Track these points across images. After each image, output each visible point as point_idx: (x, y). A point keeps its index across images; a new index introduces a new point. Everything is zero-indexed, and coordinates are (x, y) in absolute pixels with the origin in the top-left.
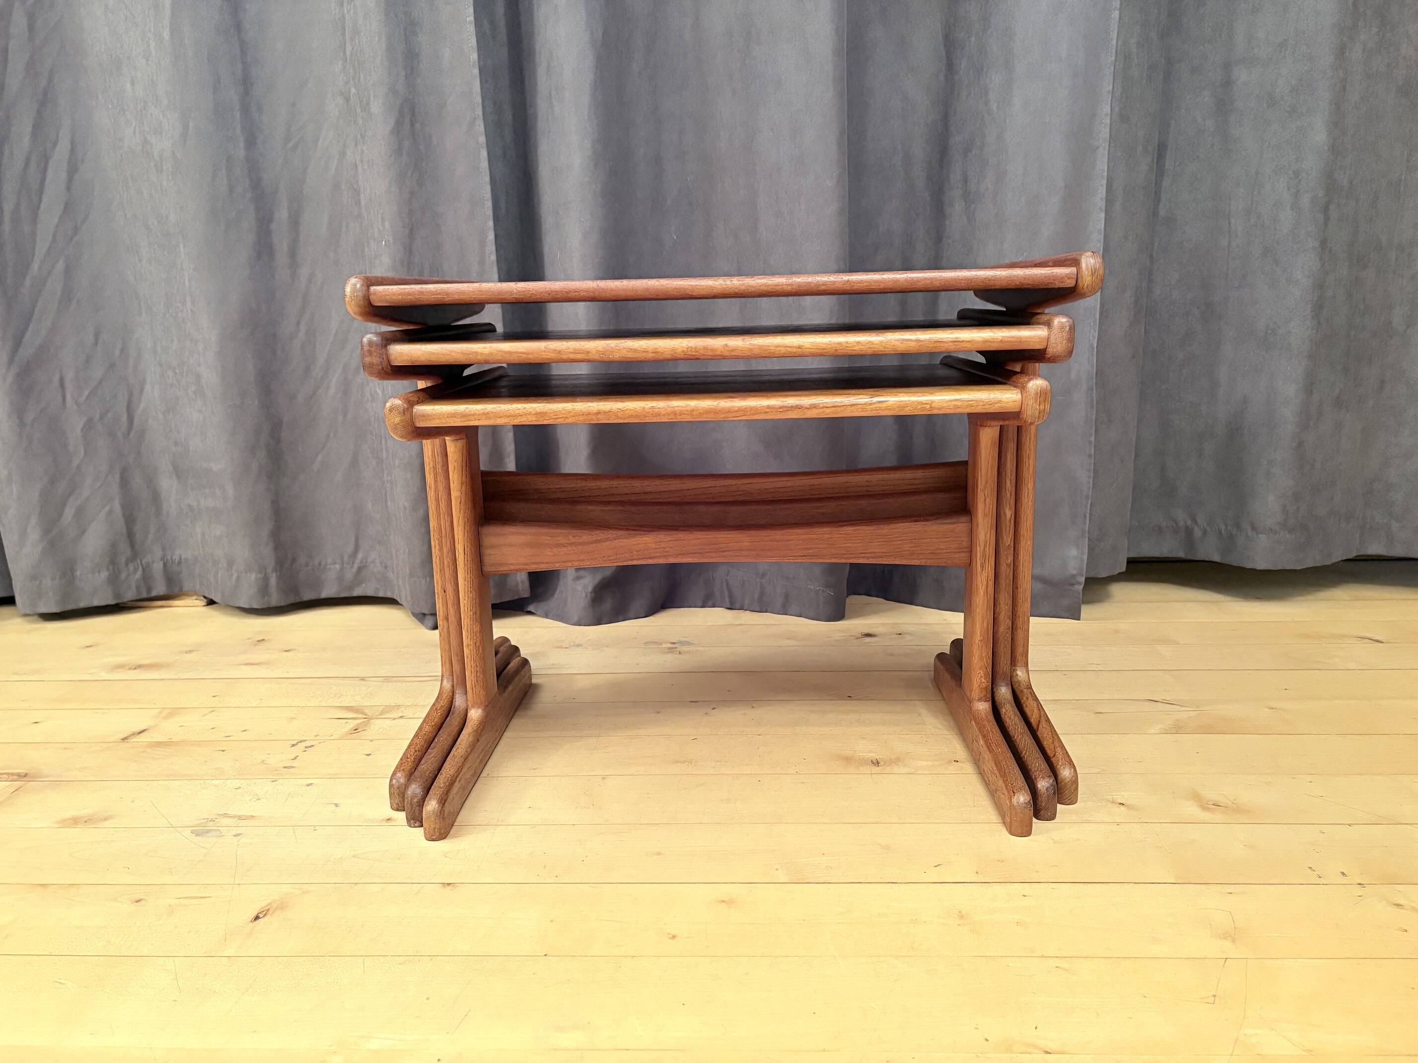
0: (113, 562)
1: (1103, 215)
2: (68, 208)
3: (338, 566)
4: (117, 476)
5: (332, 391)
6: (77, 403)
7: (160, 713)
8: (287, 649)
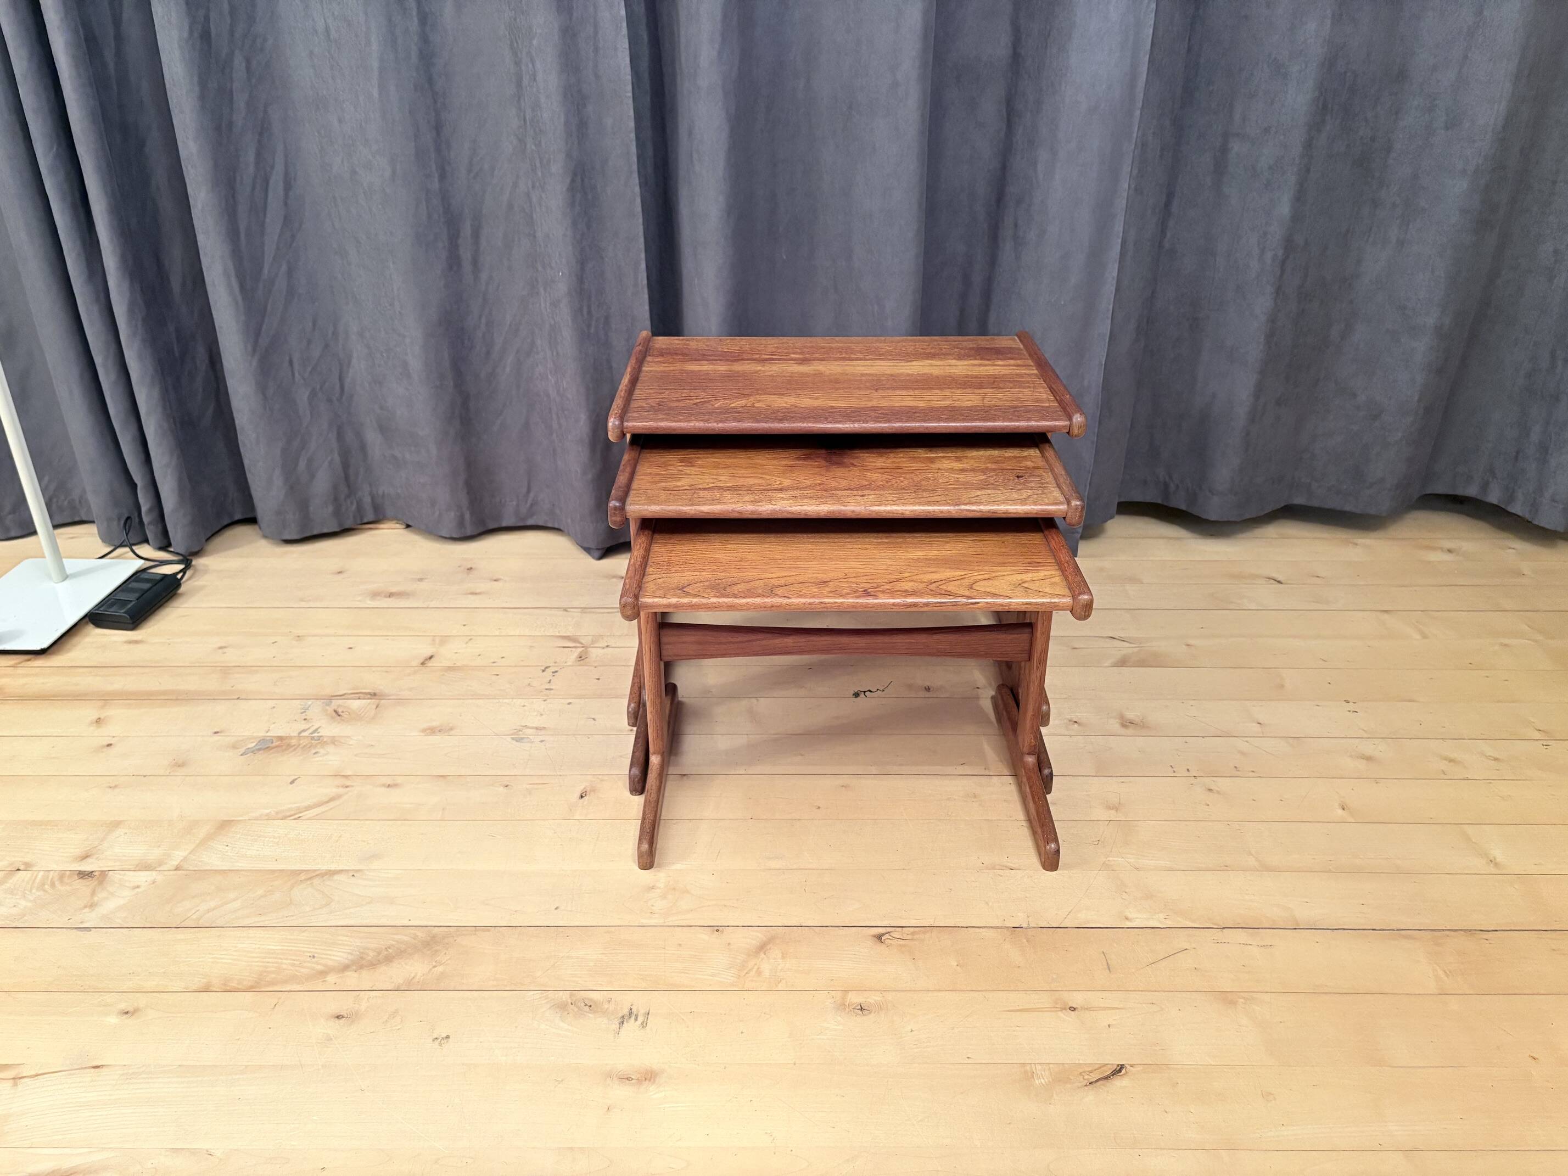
0: (336, 499)
1: (1116, 266)
2: (287, 220)
3: (515, 503)
4: (335, 433)
5: (508, 369)
6: (304, 379)
7: (433, 640)
8: (495, 578)
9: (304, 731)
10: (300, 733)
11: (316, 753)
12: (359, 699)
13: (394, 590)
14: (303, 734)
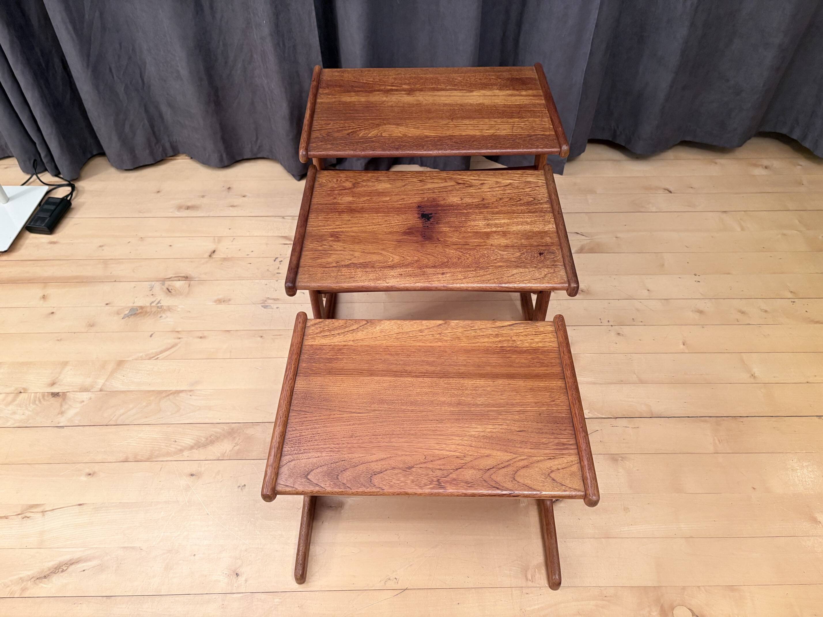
4: (143, 108)
5: (239, 72)
6: (120, 79)
7: (214, 239)
8: (243, 195)
9: (153, 302)
10: (151, 304)
11: (161, 317)
12: (179, 280)
13: (189, 204)
14: (153, 305)
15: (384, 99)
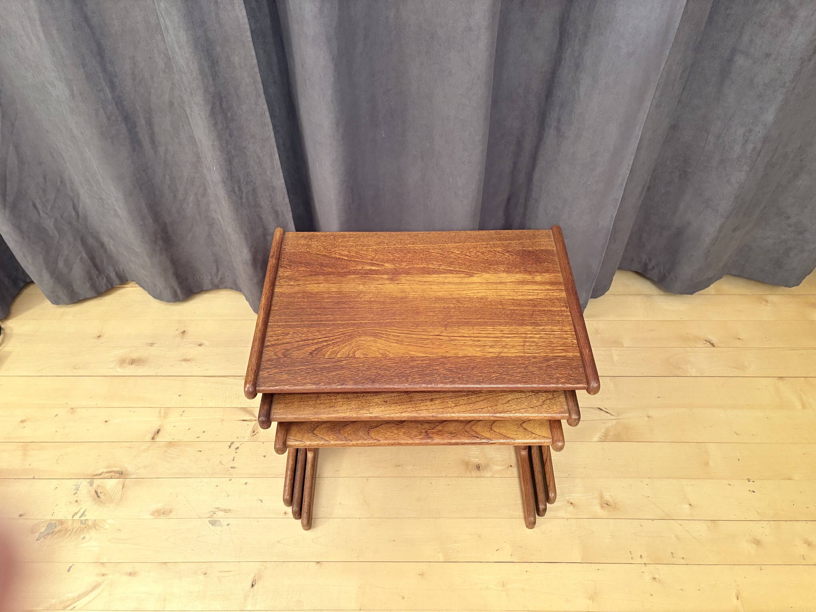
0: (91, 279)
1: (633, 157)
3: (209, 278)
4: (79, 241)
6: (47, 214)
7: (160, 412)
8: (199, 343)
9: (76, 514)
10: (73, 516)
11: (84, 538)
12: (112, 478)
13: (135, 356)
14: (75, 518)
15: (361, 287)
